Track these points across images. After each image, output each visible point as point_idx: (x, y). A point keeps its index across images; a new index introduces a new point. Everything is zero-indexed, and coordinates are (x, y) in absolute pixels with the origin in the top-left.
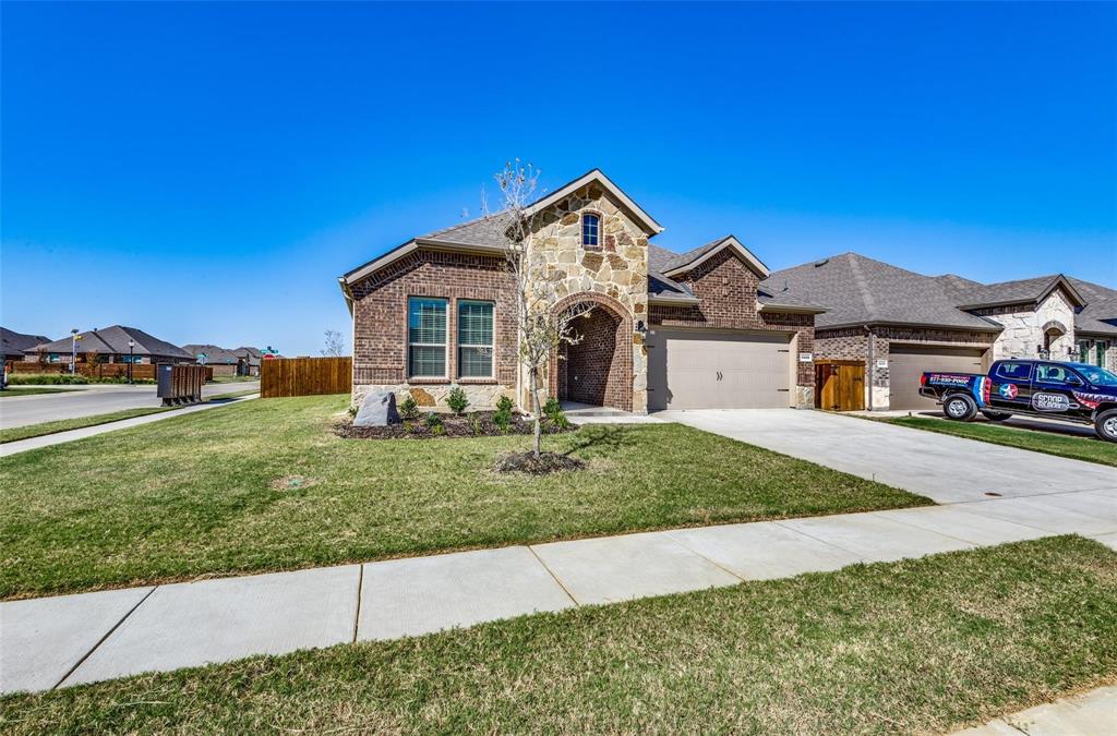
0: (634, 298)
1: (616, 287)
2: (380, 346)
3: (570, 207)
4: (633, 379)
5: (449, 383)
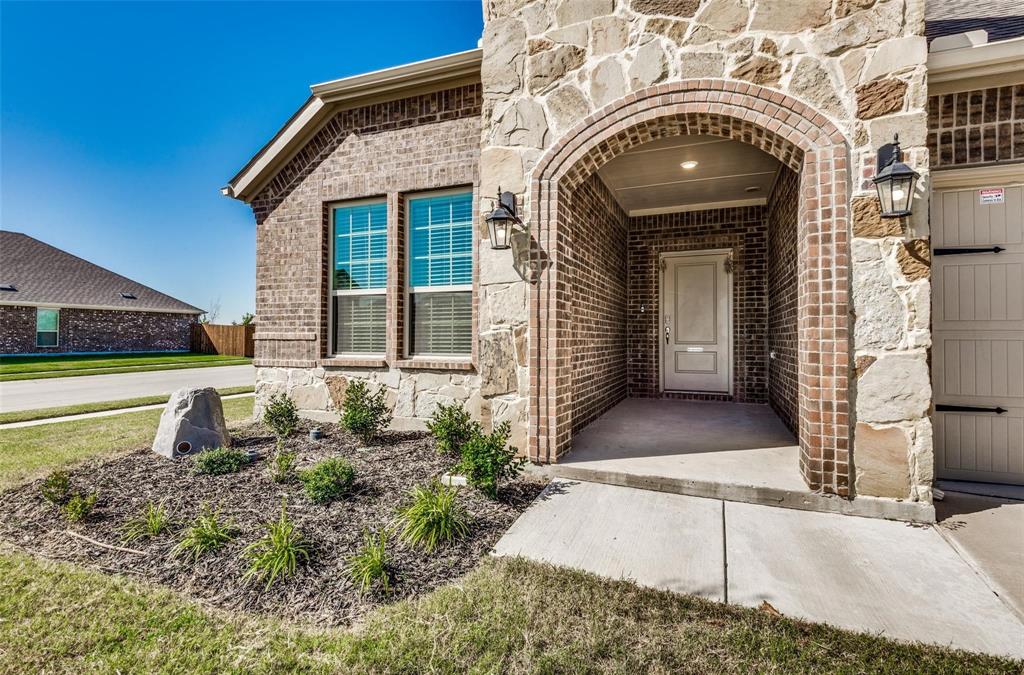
0: (849, 68)
1: (767, 46)
2: (286, 301)
4: (853, 372)
5: (385, 367)
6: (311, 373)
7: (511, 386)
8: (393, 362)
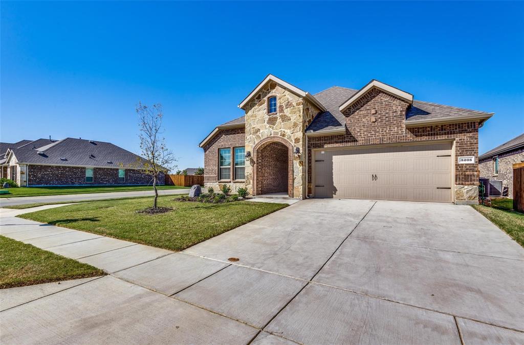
0: (294, 136)
1: (284, 132)
2: (211, 169)
3: (261, 97)
4: (293, 179)
5: (230, 182)
6: (216, 183)
7: (250, 183)
8: (232, 181)
